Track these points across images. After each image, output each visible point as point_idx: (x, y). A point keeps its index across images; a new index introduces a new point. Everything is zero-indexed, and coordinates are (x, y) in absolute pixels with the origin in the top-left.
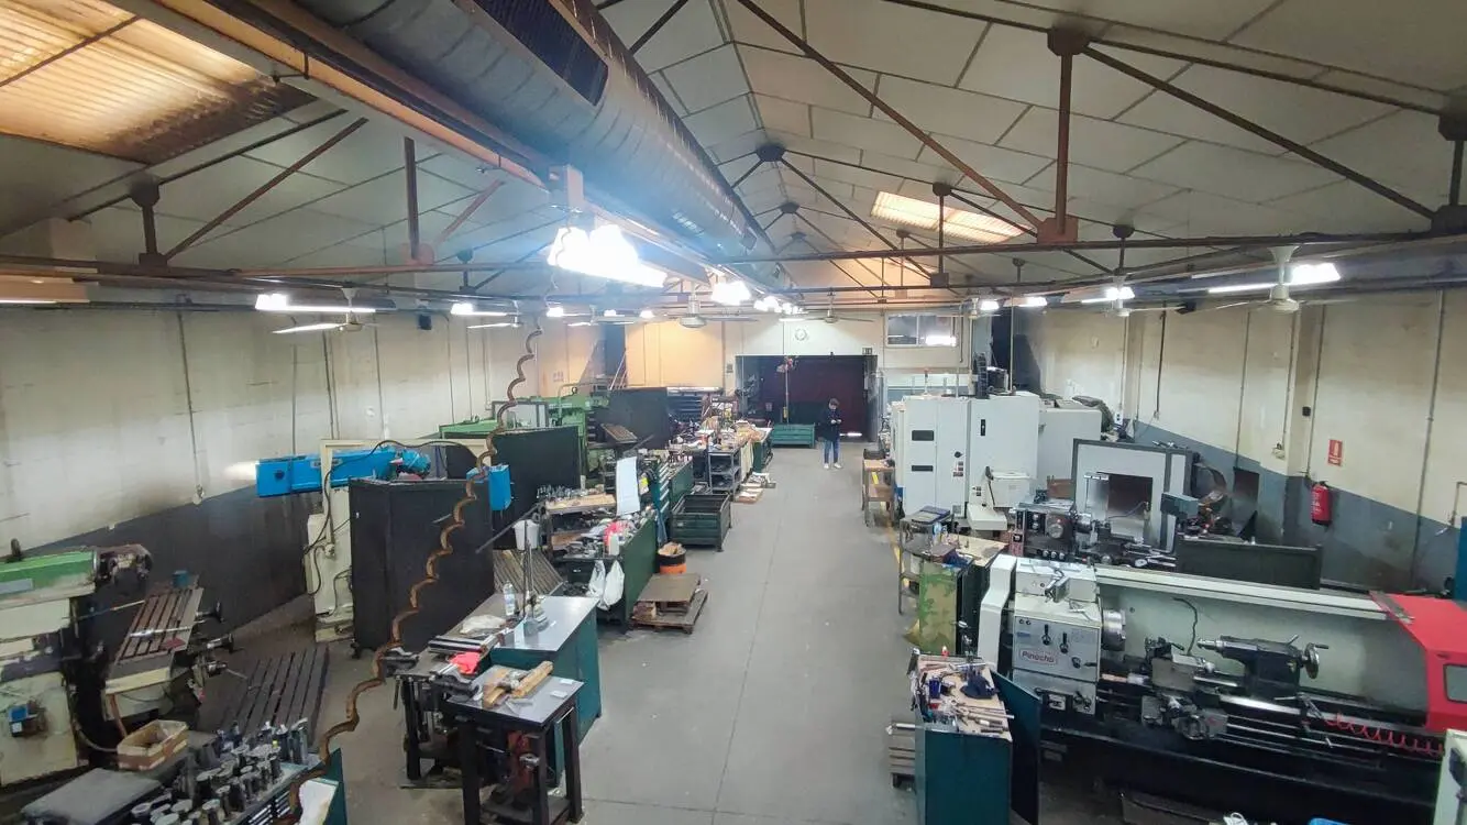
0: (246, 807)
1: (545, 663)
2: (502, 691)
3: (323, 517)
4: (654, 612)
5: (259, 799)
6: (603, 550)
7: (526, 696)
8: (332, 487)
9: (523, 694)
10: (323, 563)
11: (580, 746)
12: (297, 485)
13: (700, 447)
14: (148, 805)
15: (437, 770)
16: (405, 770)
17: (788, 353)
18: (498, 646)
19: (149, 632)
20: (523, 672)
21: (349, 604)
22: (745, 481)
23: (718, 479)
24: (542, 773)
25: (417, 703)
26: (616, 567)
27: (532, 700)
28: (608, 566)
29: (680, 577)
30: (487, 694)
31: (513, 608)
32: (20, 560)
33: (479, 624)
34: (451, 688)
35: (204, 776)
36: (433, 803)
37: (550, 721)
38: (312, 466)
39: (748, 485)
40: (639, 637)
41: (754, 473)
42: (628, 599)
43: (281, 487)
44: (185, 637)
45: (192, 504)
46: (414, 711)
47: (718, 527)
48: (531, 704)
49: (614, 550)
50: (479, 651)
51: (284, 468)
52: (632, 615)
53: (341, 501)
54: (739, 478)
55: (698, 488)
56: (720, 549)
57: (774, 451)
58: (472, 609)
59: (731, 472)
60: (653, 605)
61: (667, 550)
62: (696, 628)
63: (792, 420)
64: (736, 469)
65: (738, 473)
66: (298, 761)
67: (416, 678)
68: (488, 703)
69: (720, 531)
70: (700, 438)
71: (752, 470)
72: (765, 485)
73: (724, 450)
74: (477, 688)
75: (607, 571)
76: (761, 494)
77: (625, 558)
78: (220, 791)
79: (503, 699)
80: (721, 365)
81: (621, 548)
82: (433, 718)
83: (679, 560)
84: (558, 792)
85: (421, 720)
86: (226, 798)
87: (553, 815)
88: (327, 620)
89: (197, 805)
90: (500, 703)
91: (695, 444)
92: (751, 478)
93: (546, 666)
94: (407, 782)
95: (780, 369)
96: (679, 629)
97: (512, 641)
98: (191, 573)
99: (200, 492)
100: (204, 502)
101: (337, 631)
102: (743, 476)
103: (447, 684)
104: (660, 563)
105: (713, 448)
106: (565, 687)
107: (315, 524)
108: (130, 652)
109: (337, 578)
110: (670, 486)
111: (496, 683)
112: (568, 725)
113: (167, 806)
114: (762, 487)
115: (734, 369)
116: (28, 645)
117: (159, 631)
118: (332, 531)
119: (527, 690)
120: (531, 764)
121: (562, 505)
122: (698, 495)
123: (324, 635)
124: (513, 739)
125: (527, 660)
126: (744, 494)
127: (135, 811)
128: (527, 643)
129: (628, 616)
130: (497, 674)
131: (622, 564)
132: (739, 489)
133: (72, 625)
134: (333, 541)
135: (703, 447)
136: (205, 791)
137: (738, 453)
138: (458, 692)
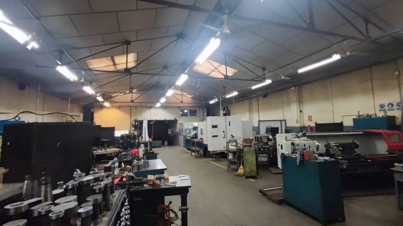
17: (152, 119)
95: (151, 123)
106: (183, 177)
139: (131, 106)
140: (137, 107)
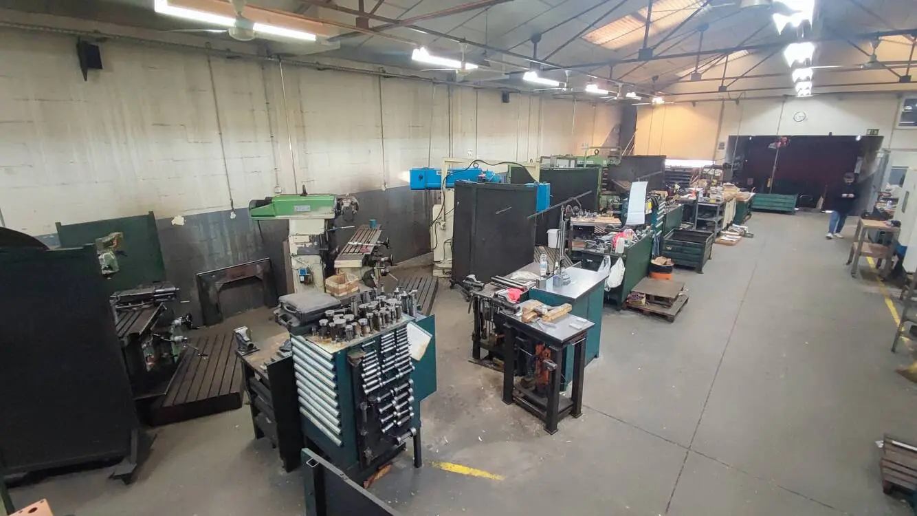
0: (381, 330)
1: (566, 304)
2: (535, 314)
3: (441, 206)
4: (644, 301)
5: (388, 327)
6: (611, 249)
7: (552, 321)
8: (447, 188)
9: (549, 319)
10: (439, 232)
11: (585, 368)
12: (430, 184)
13: (690, 198)
14: (333, 311)
15: (489, 357)
16: (472, 352)
17: (781, 133)
18: (535, 288)
19: (356, 243)
20: (550, 307)
21: (450, 259)
22: (726, 229)
23: (701, 224)
24: (558, 376)
25: (481, 314)
26: (620, 262)
27: (556, 325)
28: (614, 260)
29: (666, 282)
30: (526, 312)
31: (545, 271)
32: (305, 196)
33: (523, 277)
34: (503, 305)
35: (362, 306)
36: (486, 375)
37: (567, 341)
38: (437, 174)
39: (727, 232)
40: (629, 316)
41: (734, 225)
42: (625, 287)
43: (421, 184)
44: (371, 249)
45: (381, 190)
46: (479, 318)
47: (701, 255)
48: (554, 327)
49: (619, 249)
50: (522, 290)
51: (423, 174)
52: (627, 299)
53: (450, 196)
54: (721, 226)
55: (686, 226)
56: (699, 271)
57: (752, 213)
58: (520, 268)
59: (716, 219)
60: (644, 296)
61: (659, 261)
62: (677, 319)
63: (775, 190)
64: (720, 218)
65: (720, 222)
66: (411, 314)
67: (482, 297)
68: (525, 319)
69: (702, 258)
70: (690, 193)
71: (732, 222)
72: (744, 235)
73: (712, 201)
74: (519, 308)
75: (613, 264)
76: (739, 240)
77: (627, 257)
78: (368, 314)
79: (536, 319)
80: (714, 143)
81: (625, 248)
82: (490, 326)
83: (666, 270)
84: (567, 393)
85: (483, 324)
86: (371, 320)
87: (561, 407)
88: (439, 265)
89: (356, 319)
90: (533, 321)
91: (686, 196)
92: (730, 228)
93: (566, 307)
94: (472, 359)
95: (772, 146)
96: (663, 317)
97: (545, 287)
98: (377, 222)
99: (385, 184)
100: (387, 189)
101: (444, 272)
102: (724, 226)
103: (500, 301)
104: (651, 270)
105: (701, 199)
106: (580, 324)
107: (436, 209)
108: (347, 251)
109: (445, 242)
110: (664, 219)
111: (532, 308)
112: (579, 349)
113: (342, 315)
114: (740, 235)
115: (726, 146)
116: (307, 239)
117: (360, 244)
118: (445, 214)
119: (553, 318)
120: (551, 367)
121: (582, 220)
122: (684, 231)
123: (437, 273)
124: (539, 348)
125: (554, 300)
126: (723, 238)
127: (327, 312)
128: (554, 290)
129: (623, 299)
130: (532, 304)
131: (624, 261)
132: (719, 235)
133: (325, 233)
134: (445, 220)
135: (694, 198)
136: (362, 314)
137: (723, 206)
138: (507, 308)
139: (723, 100)
140: (741, 101)
